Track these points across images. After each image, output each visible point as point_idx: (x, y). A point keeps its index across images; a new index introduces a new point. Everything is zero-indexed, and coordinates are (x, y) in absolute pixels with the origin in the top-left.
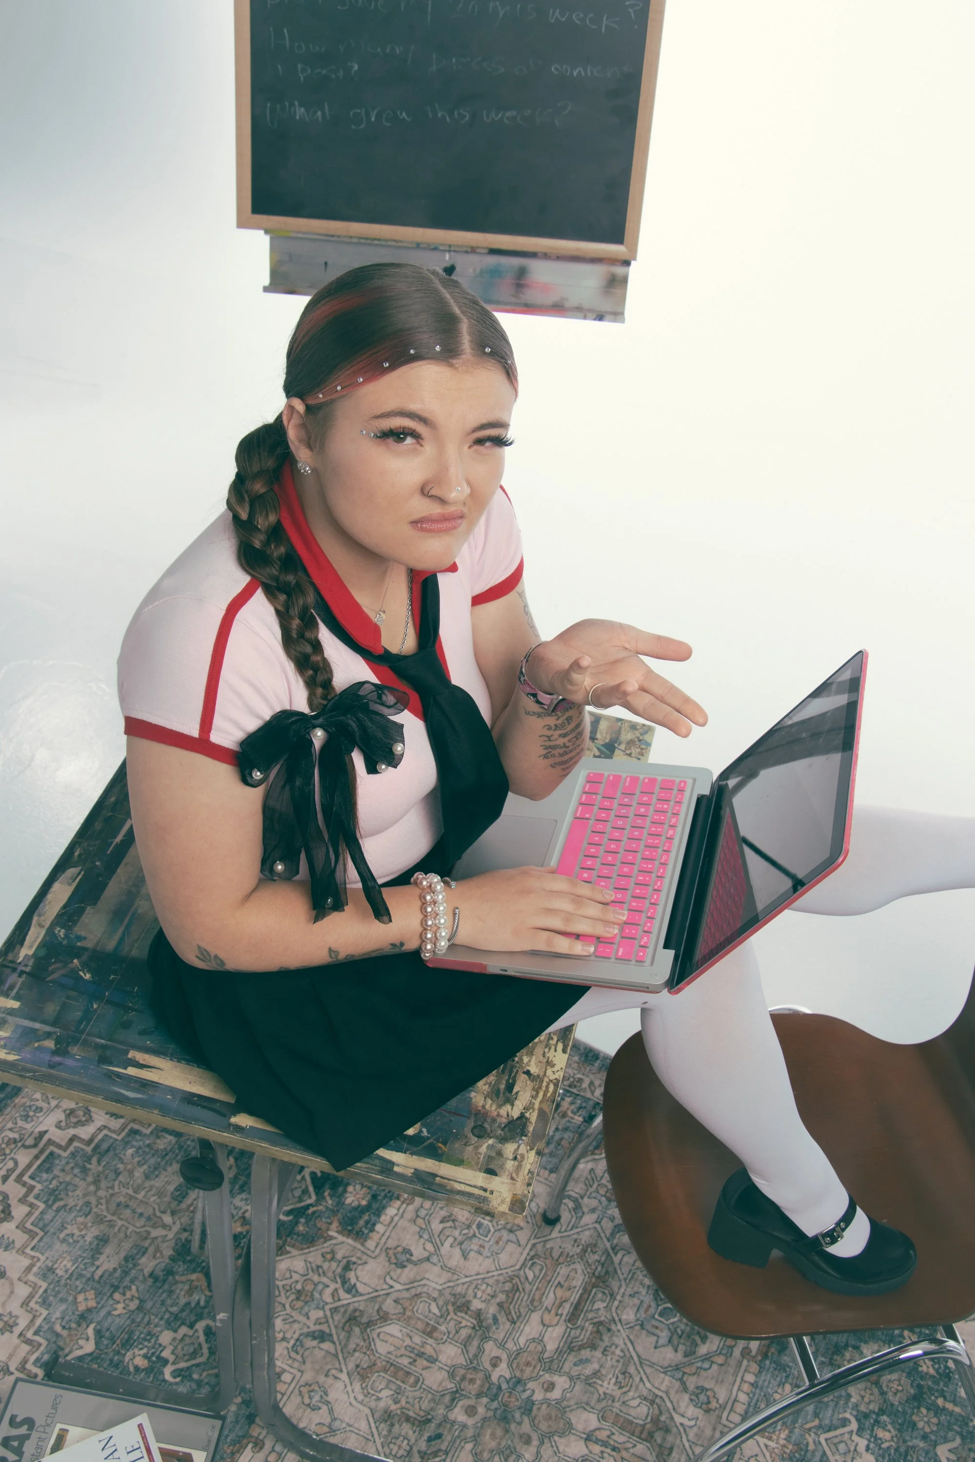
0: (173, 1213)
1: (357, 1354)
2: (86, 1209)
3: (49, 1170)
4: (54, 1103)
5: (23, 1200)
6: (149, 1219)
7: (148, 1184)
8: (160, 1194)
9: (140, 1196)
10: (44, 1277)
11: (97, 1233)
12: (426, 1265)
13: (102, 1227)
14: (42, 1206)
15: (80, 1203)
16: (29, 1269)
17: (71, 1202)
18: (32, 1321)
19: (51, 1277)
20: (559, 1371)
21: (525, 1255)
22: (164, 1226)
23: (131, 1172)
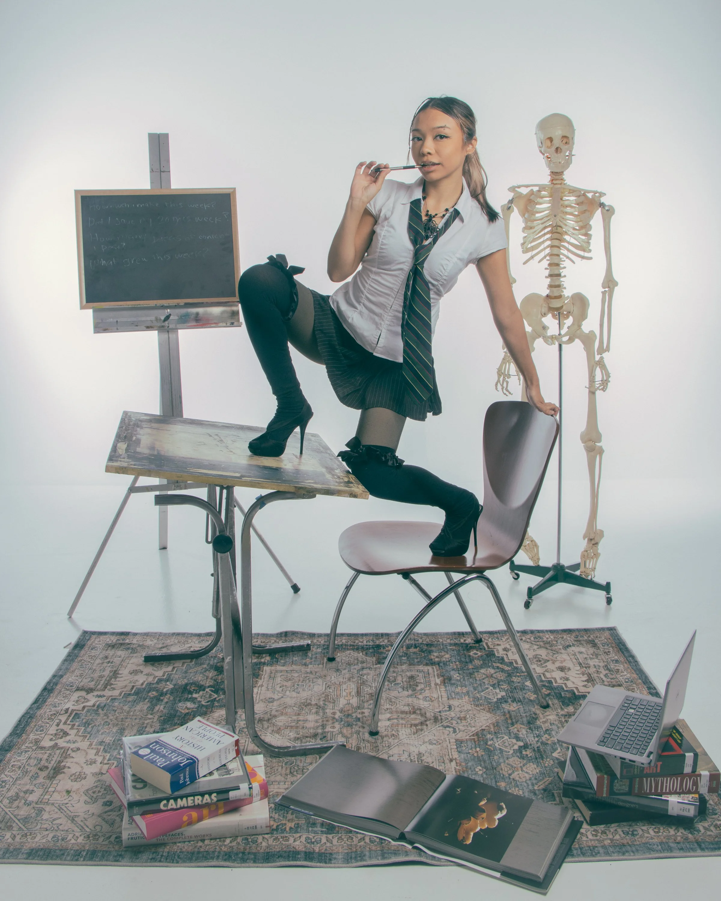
0: (152, 714)
1: (270, 728)
2: (107, 723)
3: (78, 718)
4: (66, 701)
5: (72, 728)
6: (140, 719)
7: (132, 709)
8: (141, 711)
9: (132, 713)
10: (100, 745)
11: (117, 728)
12: (282, 699)
13: (119, 726)
14: (83, 728)
15: (102, 723)
16: (91, 745)
17: (97, 724)
18: (104, 758)
19: (104, 744)
20: (363, 708)
21: (324, 686)
22: (150, 719)
23: (122, 708)
